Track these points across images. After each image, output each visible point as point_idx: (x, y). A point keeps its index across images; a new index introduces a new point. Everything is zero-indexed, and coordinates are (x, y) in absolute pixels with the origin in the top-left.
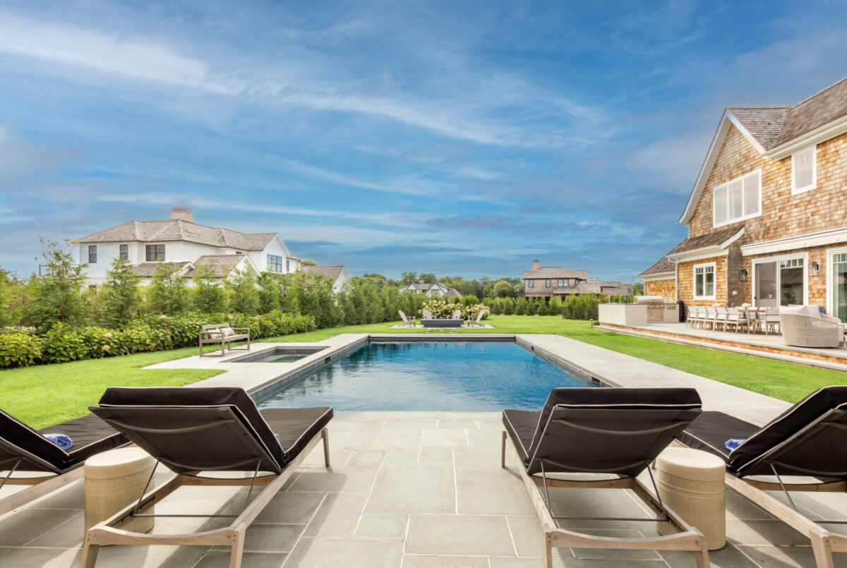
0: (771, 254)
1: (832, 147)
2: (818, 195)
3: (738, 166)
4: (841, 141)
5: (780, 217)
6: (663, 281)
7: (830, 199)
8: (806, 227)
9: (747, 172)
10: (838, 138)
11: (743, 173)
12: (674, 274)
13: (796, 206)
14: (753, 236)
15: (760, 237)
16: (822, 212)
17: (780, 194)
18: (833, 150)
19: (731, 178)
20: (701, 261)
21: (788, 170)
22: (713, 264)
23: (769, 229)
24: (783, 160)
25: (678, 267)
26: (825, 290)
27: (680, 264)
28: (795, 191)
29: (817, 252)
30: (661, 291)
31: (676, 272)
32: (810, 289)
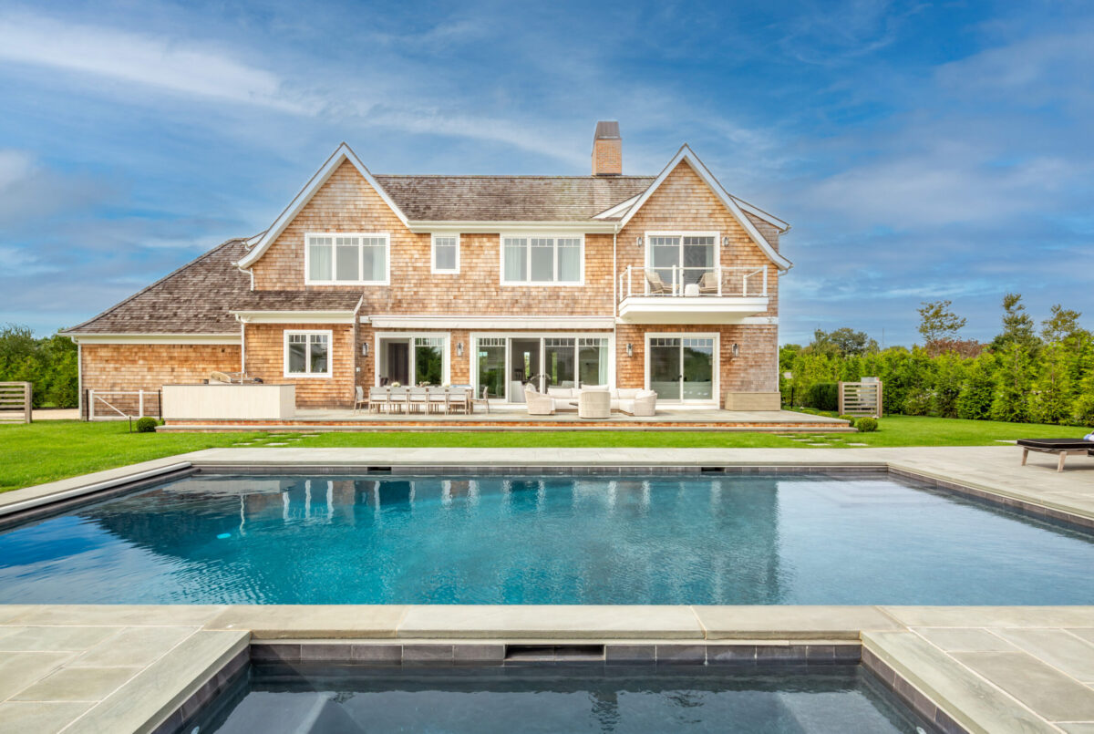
0: (403, 330)
1: (476, 242)
2: (462, 281)
3: (352, 219)
4: (485, 240)
5: (416, 293)
6: (141, 347)
7: (475, 287)
8: (447, 307)
9: (367, 230)
10: (483, 235)
11: (361, 230)
12: (239, 338)
13: (437, 285)
14: (376, 306)
15: (388, 309)
16: (466, 298)
17: (415, 269)
18: (477, 244)
19: (339, 229)
20: (303, 326)
21: (427, 247)
22: (329, 333)
23: (400, 301)
24: (420, 235)
25: (246, 330)
26: (468, 370)
27: (248, 326)
28: (434, 271)
29: (460, 334)
30: (134, 362)
31: (243, 334)
32: (453, 367)
